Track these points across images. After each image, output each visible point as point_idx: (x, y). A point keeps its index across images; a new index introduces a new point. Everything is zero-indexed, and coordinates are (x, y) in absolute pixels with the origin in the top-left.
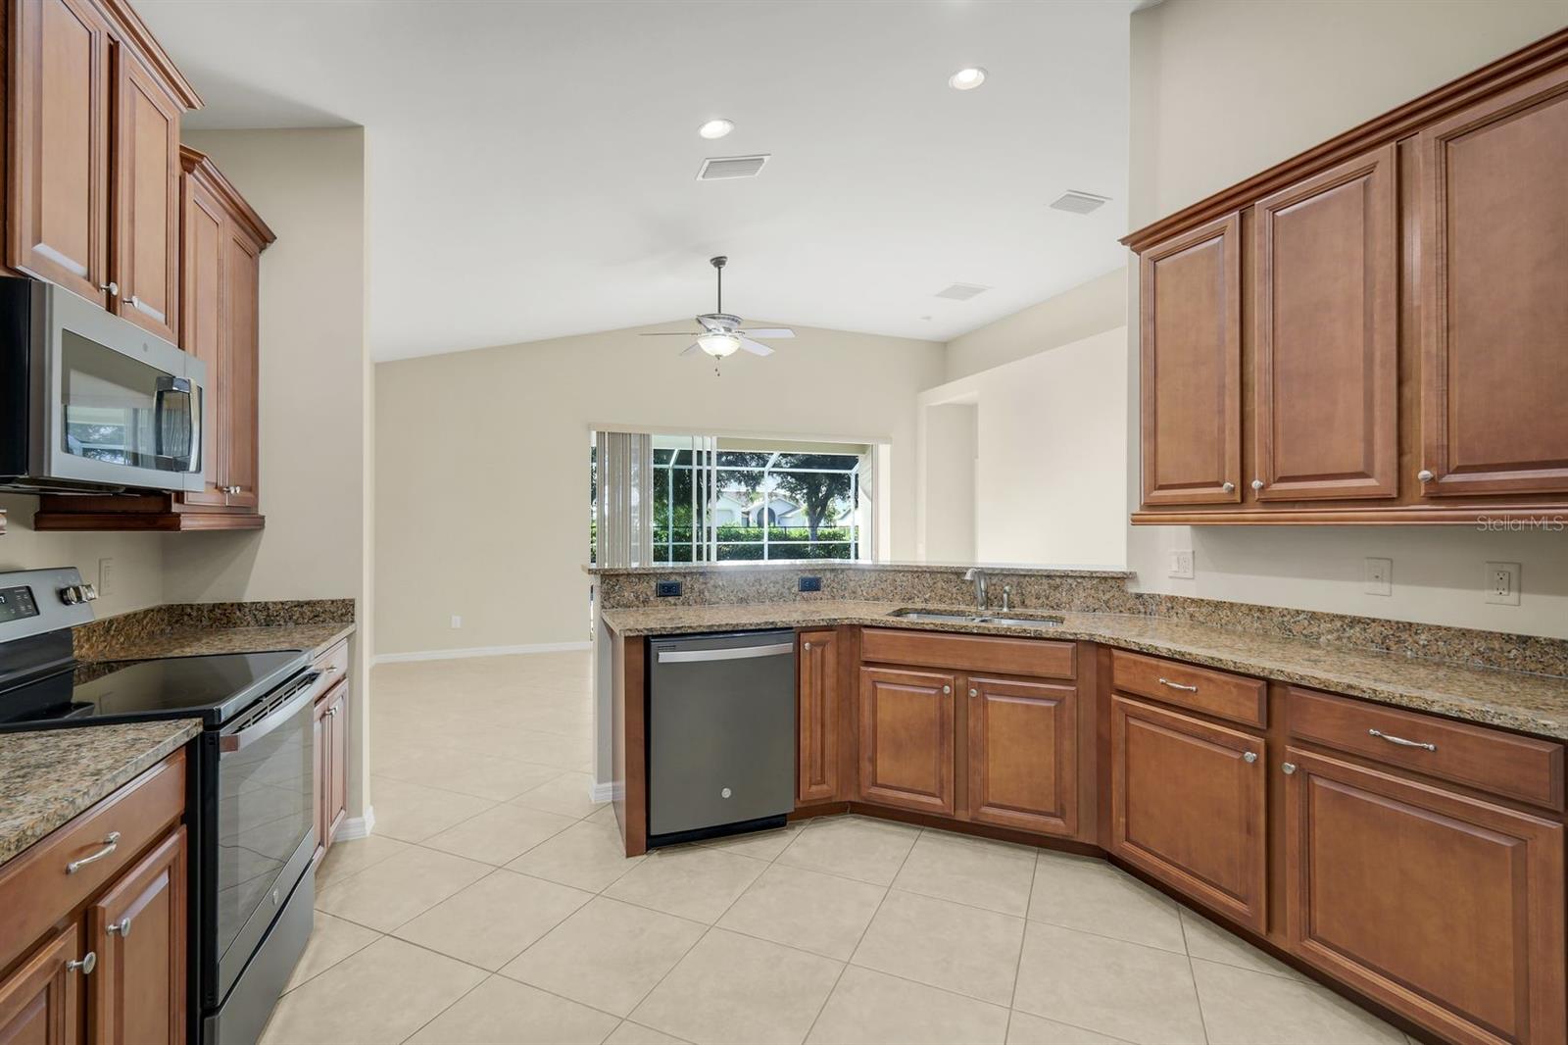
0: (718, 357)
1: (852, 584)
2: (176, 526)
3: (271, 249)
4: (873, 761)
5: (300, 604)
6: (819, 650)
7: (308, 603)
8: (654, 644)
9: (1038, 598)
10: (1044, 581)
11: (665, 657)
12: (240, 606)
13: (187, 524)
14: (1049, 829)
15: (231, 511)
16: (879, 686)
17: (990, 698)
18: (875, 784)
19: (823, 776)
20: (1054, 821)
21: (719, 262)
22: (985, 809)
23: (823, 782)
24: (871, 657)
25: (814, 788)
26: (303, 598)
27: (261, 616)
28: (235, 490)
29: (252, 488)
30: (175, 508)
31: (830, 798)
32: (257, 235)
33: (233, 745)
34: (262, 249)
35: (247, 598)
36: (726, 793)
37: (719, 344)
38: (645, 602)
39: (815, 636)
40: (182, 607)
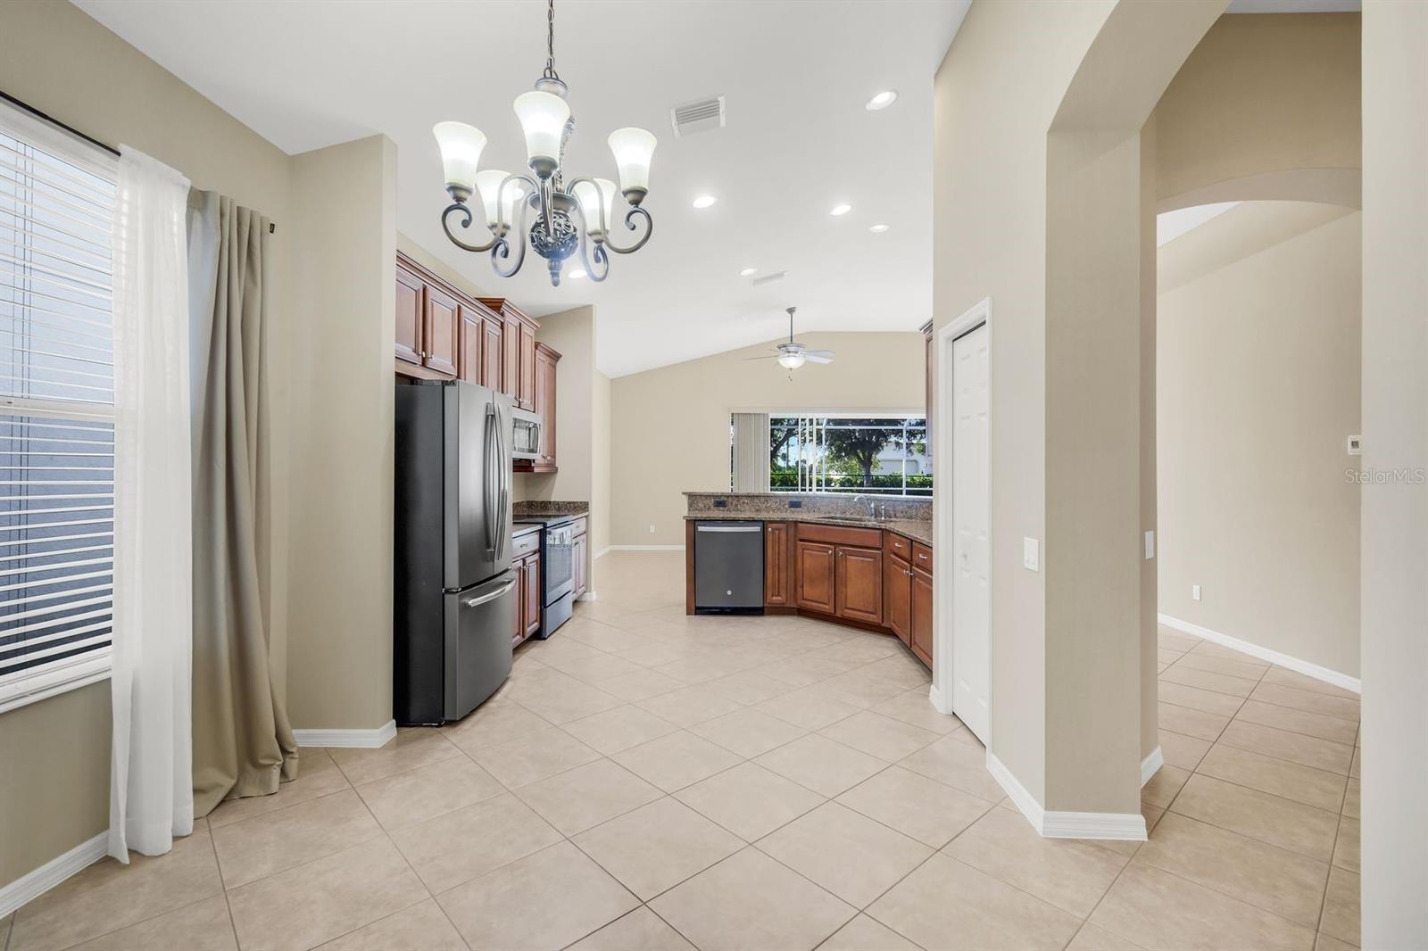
0: (791, 369)
1: (818, 504)
2: (533, 471)
3: (561, 360)
4: (802, 587)
5: (570, 503)
6: (777, 532)
7: (573, 503)
8: (697, 523)
9: (902, 512)
10: (905, 504)
11: (701, 529)
12: (550, 502)
13: (536, 470)
14: (870, 620)
15: (548, 465)
16: (805, 551)
17: (848, 557)
18: (803, 599)
19: (779, 592)
20: (872, 616)
21: (791, 311)
22: (846, 610)
23: (779, 595)
24: (802, 537)
25: (774, 598)
26: (571, 501)
27: (557, 507)
28: (549, 458)
29: (554, 456)
30: (533, 465)
31: (783, 604)
32: (555, 357)
33: (550, 533)
34: (557, 361)
35: (552, 500)
36: (729, 593)
37: (792, 362)
38: (709, 509)
39: (774, 525)
40: (532, 502)
